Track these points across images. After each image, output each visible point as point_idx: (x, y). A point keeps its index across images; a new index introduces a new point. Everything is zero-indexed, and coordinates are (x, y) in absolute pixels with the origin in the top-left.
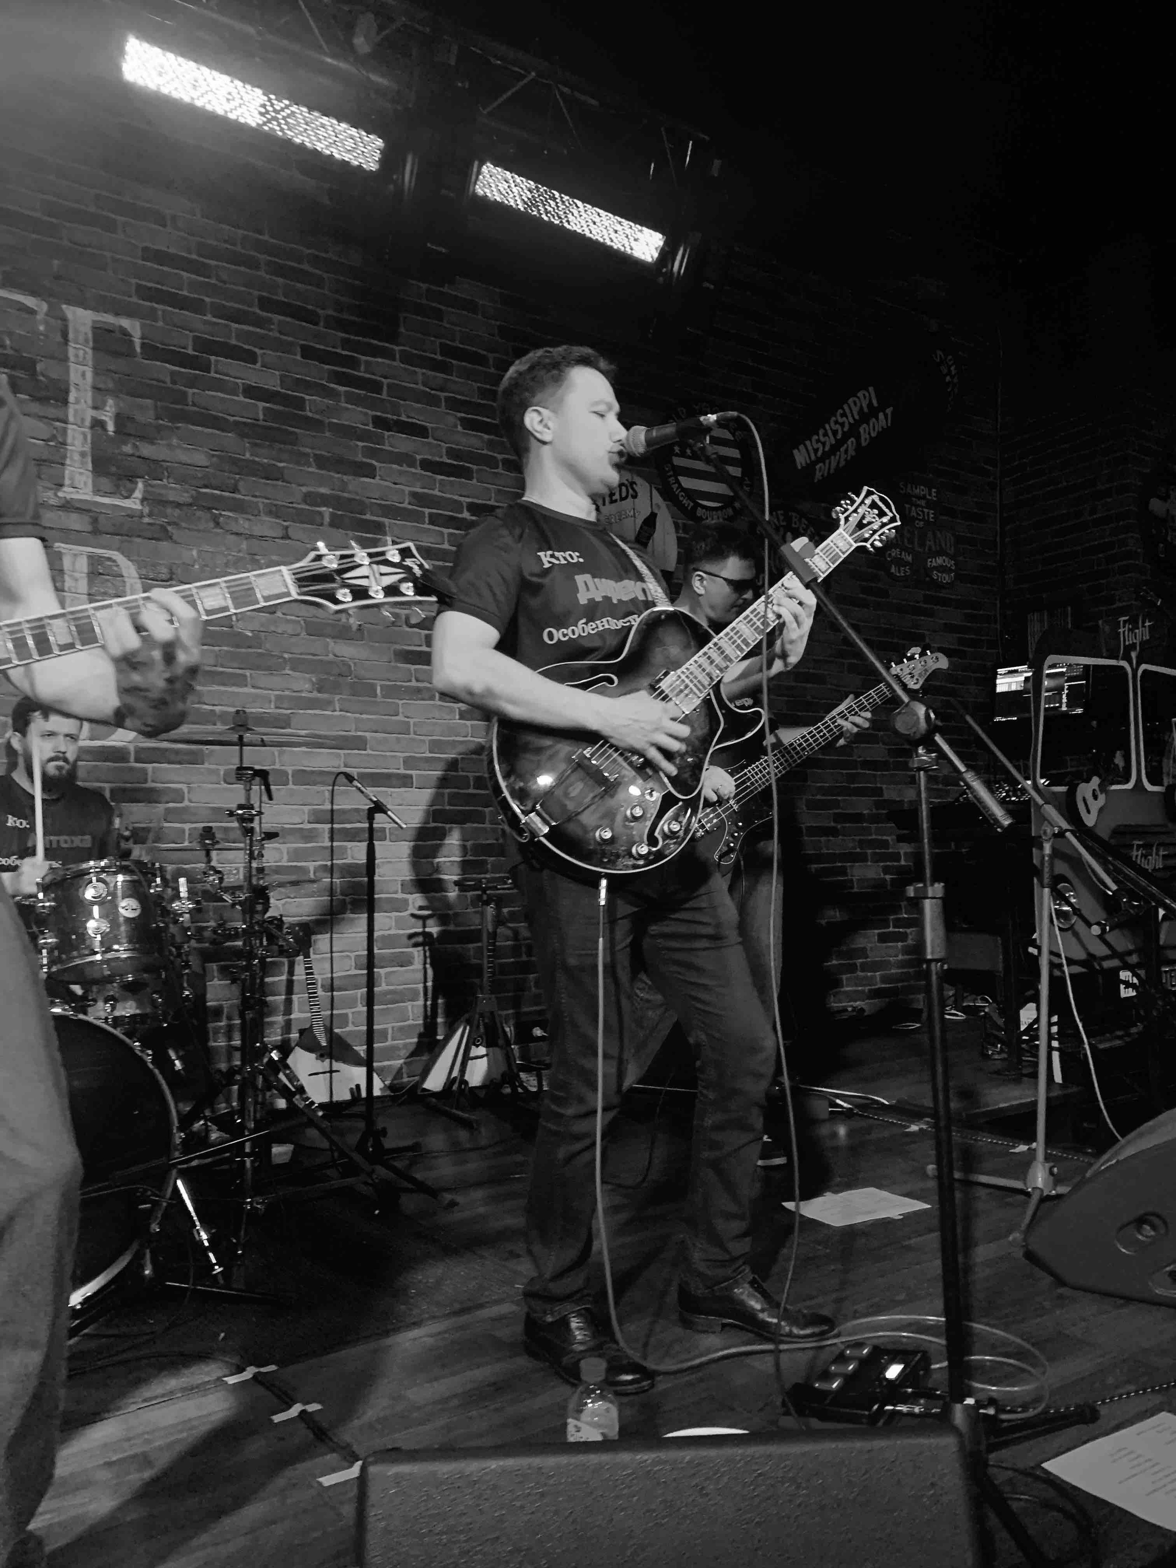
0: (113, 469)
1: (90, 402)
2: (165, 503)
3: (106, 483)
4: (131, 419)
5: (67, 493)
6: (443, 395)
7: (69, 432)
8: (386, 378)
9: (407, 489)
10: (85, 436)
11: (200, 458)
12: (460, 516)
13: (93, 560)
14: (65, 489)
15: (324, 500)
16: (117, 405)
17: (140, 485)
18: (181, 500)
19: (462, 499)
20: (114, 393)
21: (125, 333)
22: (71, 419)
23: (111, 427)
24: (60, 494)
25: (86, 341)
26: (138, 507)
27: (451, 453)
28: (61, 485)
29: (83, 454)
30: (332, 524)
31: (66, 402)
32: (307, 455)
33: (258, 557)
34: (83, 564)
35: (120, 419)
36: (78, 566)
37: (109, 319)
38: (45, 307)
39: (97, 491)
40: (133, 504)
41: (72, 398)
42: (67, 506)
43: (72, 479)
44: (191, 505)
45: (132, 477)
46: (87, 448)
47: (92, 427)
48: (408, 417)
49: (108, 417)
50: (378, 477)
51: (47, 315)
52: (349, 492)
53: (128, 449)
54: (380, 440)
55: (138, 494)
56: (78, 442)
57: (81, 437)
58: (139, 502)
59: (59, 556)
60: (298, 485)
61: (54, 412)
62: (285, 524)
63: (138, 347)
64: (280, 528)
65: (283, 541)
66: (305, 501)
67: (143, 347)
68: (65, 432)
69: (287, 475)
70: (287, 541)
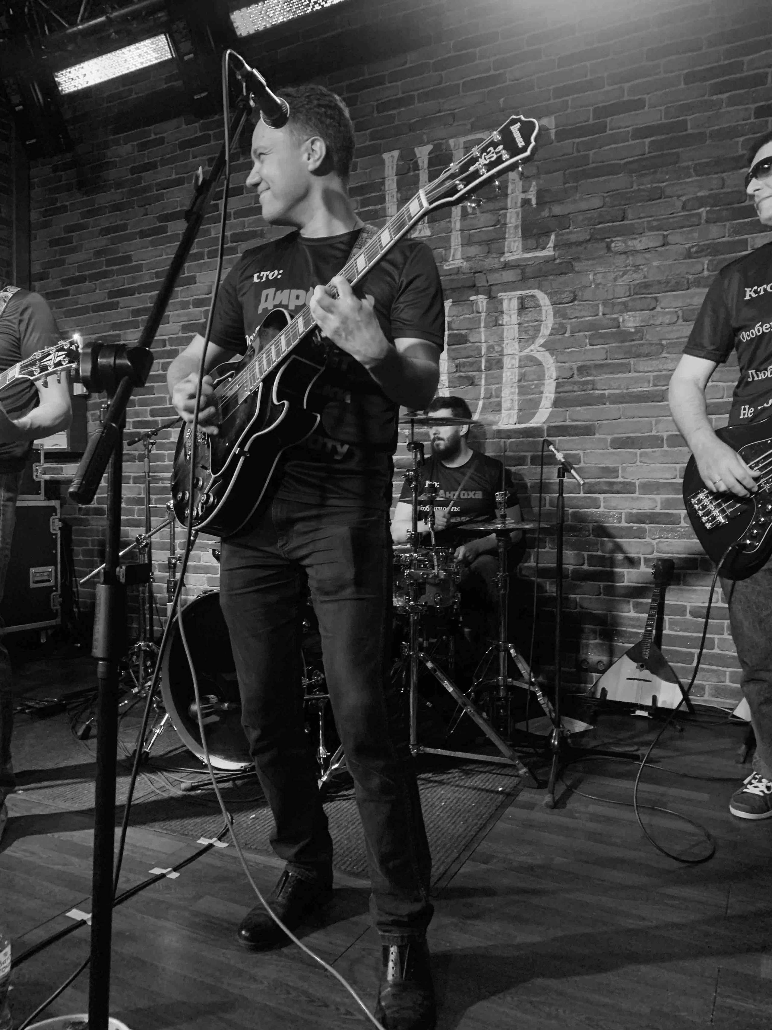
0: (535, 231)
1: (521, 189)
2: (569, 245)
3: (532, 242)
4: (547, 191)
5: (506, 257)
7: (508, 215)
10: (517, 213)
11: (596, 202)
13: (522, 300)
14: (506, 255)
15: (701, 202)
16: (537, 184)
17: (553, 237)
18: (581, 239)
20: (536, 176)
21: (545, 128)
22: (509, 205)
23: (534, 202)
24: (502, 259)
26: (552, 253)
28: (503, 253)
29: (516, 228)
30: (707, 221)
31: (506, 195)
32: (687, 168)
33: (641, 267)
34: (515, 304)
35: (540, 194)
36: (512, 306)
39: (526, 249)
40: (549, 252)
41: (509, 191)
42: (507, 266)
43: (509, 247)
44: (589, 240)
45: (547, 234)
46: (519, 222)
47: (522, 206)
49: (532, 196)
53: (546, 213)
55: (551, 244)
56: (513, 220)
57: (515, 215)
58: (552, 249)
59: (501, 302)
60: (679, 196)
61: (498, 205)
62: (665, 233)
63: (553, 137)
64: (661, 238)
65: (663, 248)
66: (684, 208)
67: (557, 133)
68: (505, 215)
69: (668, 191)
70: (667, 248)
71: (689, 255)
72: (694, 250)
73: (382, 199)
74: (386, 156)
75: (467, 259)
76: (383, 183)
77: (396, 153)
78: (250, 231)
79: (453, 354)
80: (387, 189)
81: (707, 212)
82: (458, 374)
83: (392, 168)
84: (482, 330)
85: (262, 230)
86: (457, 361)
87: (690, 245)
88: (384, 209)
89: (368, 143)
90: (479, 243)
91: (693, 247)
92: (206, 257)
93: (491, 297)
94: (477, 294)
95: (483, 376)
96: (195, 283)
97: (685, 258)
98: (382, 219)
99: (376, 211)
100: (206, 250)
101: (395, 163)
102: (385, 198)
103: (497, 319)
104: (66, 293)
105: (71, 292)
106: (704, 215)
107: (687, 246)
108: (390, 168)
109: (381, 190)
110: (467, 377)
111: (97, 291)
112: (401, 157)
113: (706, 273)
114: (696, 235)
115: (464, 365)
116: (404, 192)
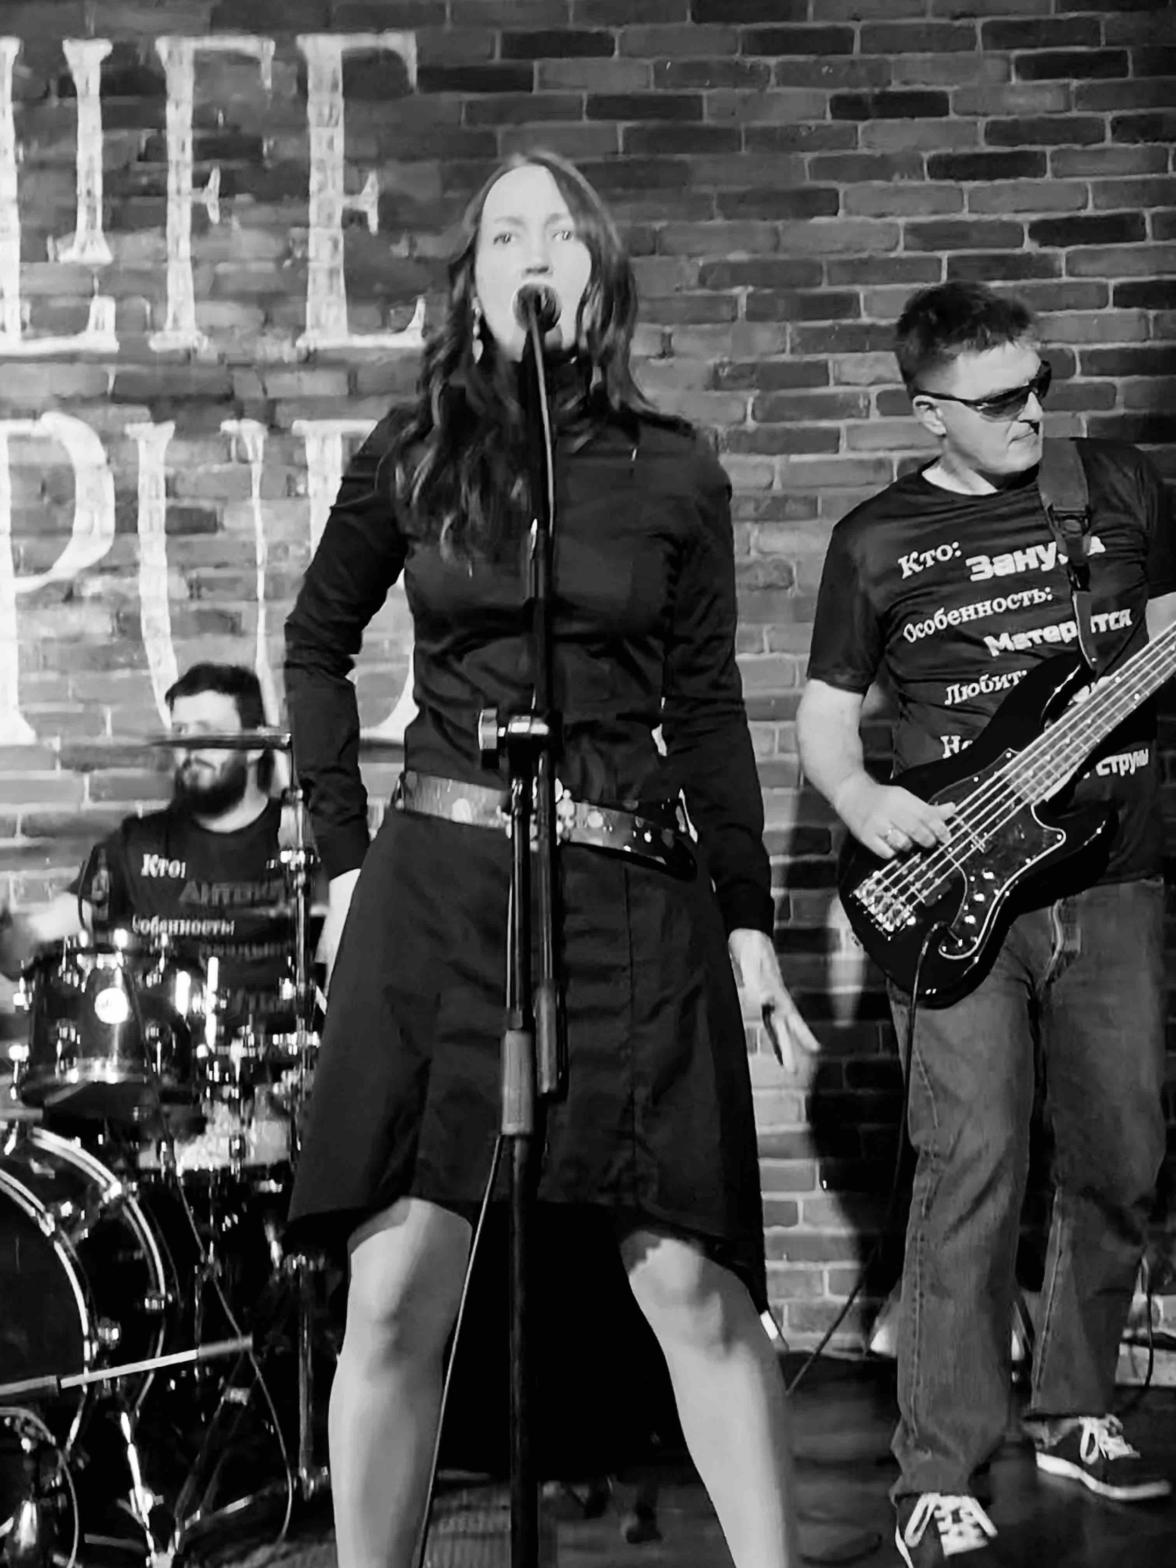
0: (378, 288)
1: (340, 184)
3: (370, 312)
4: (405, 199)
5: (311, 340)
6: (979, 23)
7: (311, 239)
8: (857, 19)
9: (902, 221)
10: (334, 240)
12: (1017, 251)
13: (351, 442)
14: (310, 334)
16: (380, 180)
17: (421, 306)
19: (1020, 218)
20: (378, 162)
21: (392, 57)
22: (313, 217)
23: (373, 222)
24: (300, 343)
25: (335, 86)
27: (995, 132)
28: (303, 329)
29: (332, 273)
30: (753, 316)
31: (305, 195)
32: (706, 198)
35: (385, 201)
36: (328, 454)
37: (366, 41)
38: (271, 46)
39: (356, 327)
40: (411, 339)
41: (313, 186)
42: (312, 360)
43: (317, 315)
45: (406, 297)
46: (338, 261)
47: (344, 226)
48: (906, 83)
49: (369, 205)
50: (841, 212)
51: (275, 59)
52: (786, 250)
53: (401, 249)
54: (848, 139)
55: (417, 323)
56: (325, 254)
57: (329, 245)
58: (419, 334)
59: (300, 442)
60: (691, 256)
61: (287, 212)
62: (668, 329)
63: (413, 76)
64: (658, 339)
65: (663, 362)
66: (702, 282)
67: (421, 72)
68: (305, 242)
69: (669, 239)
70: (671, 360)
71: (715, 382)
72: (725, 372)
75: (212, 331)
77: (11, 44)
79: (181, 557)
81: (749, 297)
82: (194, 606)
83: (1, 80)
84: (255, 500)
86: (193, 574)
87: (717, 360)
90: (242, 297)
91: (722, 365)
93: (274, 428)
94: (240, 415)
95: (262, 614)
97: (707, 388)
101: (9, 68)
103: (290, 481)
106: (743, 302)
107: (711, 362)
110: (222, 615)
112: (24, 56)
113: (751, 424)
114: (727, 341)
115: (211, 584)
116: (35, 145)
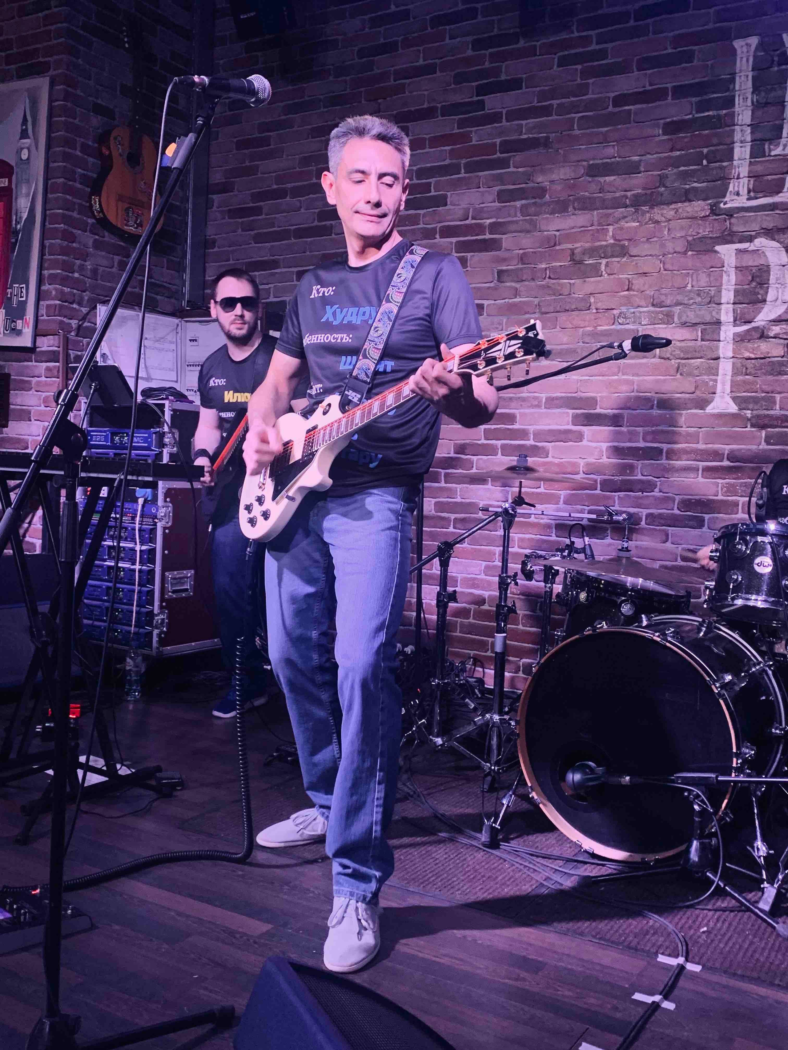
73: (730, 102)
74: (738, 44)
76: (733, 80)
77: (754, 41)
78: (529, 138)
80: (737, 88)
83: (748, 61)
85: (547, 138)
88: (732, 115)
89: (710, 26)
92: (463, 171)
96: (446, 205)
98: (728, 129)
99: (719, 117)
100: (463, 161)
101: (752, 53)
102: (734, 100)
104: (257, 211)
105: (264, 211)
108: (745, 59)
109: (728, 90)
111: (303, 210)
112: (761, 46)
116: (763, 94)
